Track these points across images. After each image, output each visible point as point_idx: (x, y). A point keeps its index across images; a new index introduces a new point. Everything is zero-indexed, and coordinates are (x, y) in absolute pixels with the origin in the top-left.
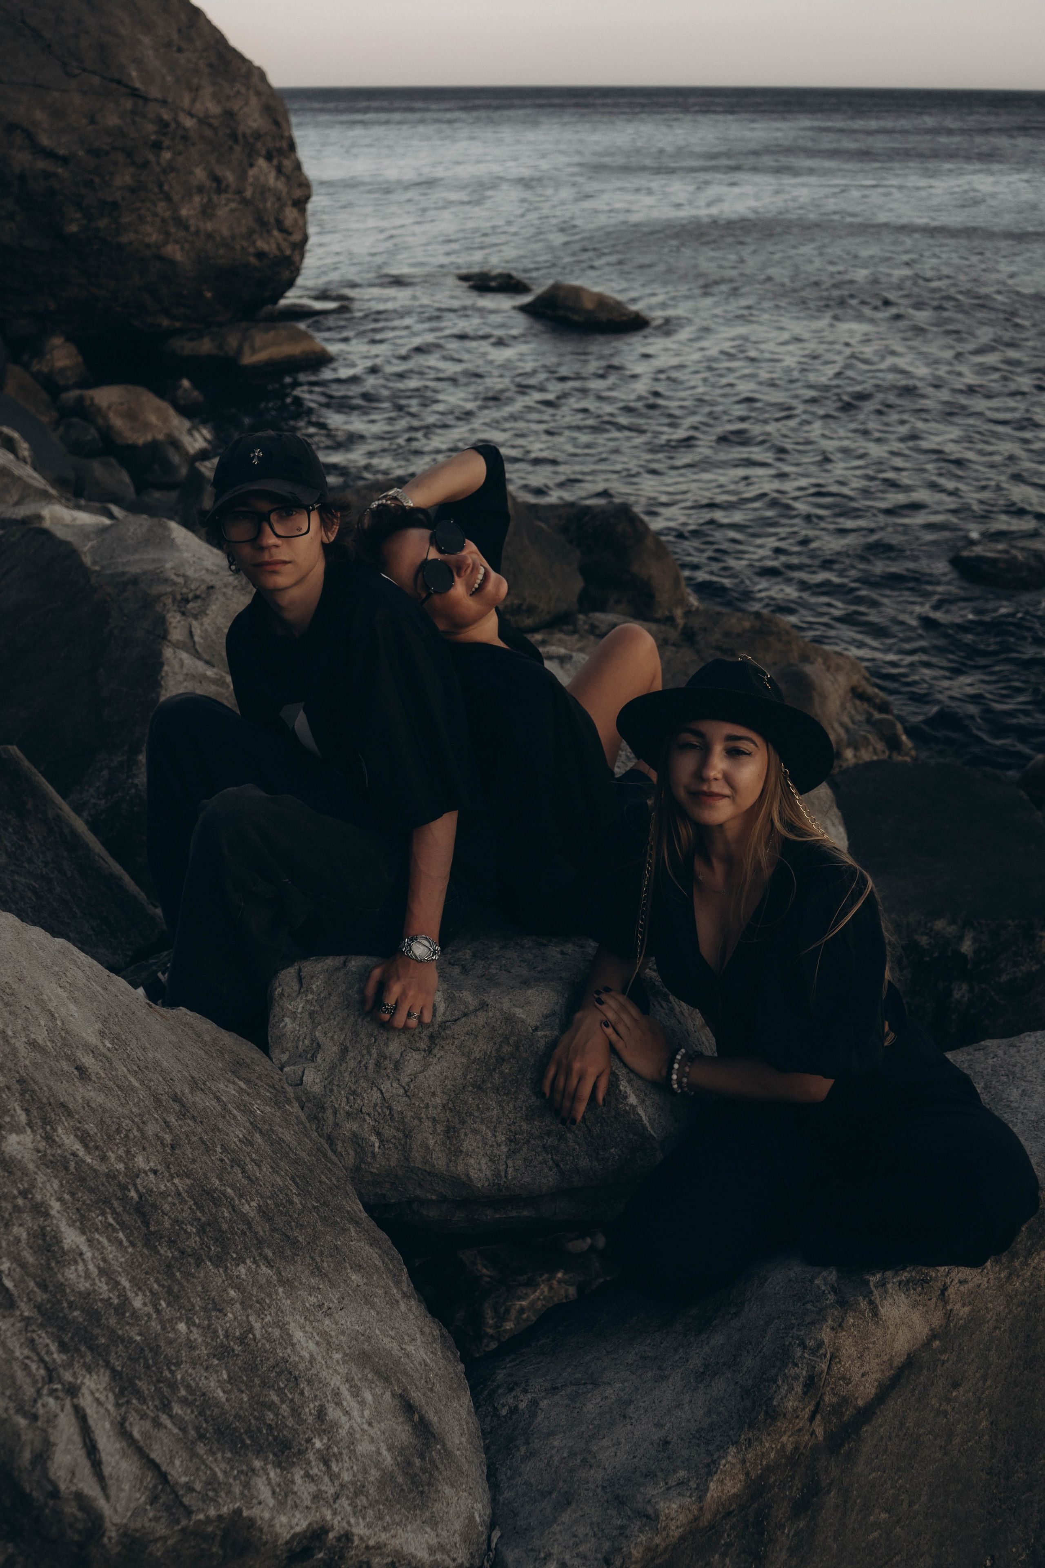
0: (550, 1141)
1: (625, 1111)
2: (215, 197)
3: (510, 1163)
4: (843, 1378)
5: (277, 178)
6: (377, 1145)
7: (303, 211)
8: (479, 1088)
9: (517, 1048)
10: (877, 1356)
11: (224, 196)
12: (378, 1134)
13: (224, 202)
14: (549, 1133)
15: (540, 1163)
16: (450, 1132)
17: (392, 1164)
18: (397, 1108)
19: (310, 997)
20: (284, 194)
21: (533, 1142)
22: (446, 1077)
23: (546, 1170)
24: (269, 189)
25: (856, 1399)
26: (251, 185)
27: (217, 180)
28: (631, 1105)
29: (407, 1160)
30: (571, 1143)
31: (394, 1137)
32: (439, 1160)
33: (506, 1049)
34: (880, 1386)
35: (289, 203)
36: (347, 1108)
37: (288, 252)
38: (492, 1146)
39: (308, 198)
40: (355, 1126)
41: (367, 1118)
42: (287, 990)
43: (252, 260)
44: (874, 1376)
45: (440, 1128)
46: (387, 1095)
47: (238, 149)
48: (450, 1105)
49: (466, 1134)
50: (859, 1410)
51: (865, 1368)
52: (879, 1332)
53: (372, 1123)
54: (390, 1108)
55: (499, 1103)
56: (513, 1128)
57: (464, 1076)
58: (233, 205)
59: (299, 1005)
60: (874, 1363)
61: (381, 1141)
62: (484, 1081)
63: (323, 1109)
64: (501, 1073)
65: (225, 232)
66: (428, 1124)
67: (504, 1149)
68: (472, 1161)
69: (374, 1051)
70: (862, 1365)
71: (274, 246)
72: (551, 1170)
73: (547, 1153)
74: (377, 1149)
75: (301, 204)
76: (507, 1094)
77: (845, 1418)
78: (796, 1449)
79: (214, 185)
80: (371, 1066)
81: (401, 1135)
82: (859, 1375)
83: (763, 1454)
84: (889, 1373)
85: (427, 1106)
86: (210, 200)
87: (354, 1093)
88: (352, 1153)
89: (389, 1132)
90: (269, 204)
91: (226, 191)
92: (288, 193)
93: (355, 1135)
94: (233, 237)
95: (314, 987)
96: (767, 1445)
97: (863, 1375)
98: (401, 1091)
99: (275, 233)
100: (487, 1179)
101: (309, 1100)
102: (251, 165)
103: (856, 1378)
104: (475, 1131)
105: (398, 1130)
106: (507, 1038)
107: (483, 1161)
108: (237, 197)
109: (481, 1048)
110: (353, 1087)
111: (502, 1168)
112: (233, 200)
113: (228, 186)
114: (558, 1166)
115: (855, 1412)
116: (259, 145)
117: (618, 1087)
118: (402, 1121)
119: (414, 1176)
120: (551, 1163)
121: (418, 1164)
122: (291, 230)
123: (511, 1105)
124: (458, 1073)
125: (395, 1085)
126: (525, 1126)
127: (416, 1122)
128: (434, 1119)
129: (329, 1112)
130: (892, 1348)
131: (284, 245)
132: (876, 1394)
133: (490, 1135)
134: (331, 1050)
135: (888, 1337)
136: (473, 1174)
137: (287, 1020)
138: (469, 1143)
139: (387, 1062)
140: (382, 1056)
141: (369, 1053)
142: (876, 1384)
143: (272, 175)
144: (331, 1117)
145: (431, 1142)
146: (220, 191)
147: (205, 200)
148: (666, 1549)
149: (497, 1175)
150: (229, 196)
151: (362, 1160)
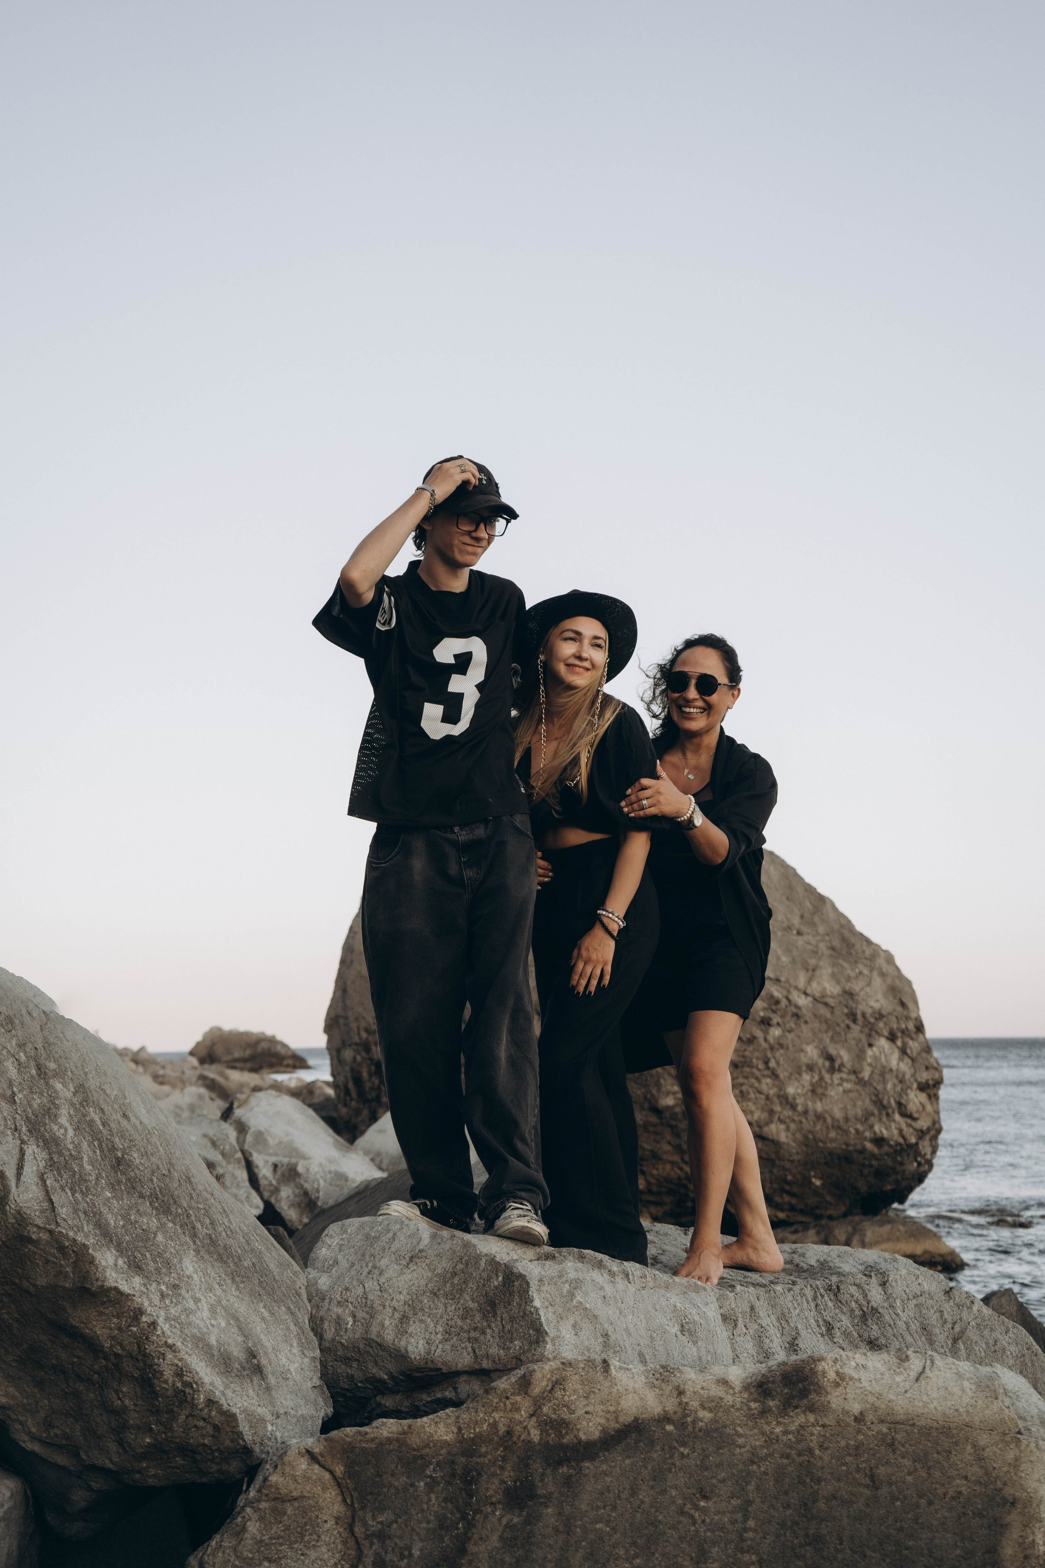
0: (473, 1334)
1: (530, 1311)
2: (827, 1077)
3: (440, 1346)
4: (568, 1408)
5: (901, 1059)
6: (350, 1323)
7: (934, 1097)
8: (435, 1294)
9: (467, 1265)
10: (602, 1403)
11: (837, 1076)
12: (354, 1317)
13: (836, 1082)
14: (475, 1329)
15: (463, 1348)
16: (404, 1319)
17: (356, 1336)
18: (371, 1297)
19: (344, 1236)
20: (908, 1076)
21: (462, 1334)
22: (413, 1284)
23: (465, 1354)
24: (891, 1070)
25: (579, 1430)
26: (870, 1065)
27: (830, 1058)
28: (535, 1307)
29: (366, 1333)
30: (488, 1336)
31: (363, 1318)
32: (389, 1336)
33: (460, 1266)
34: (604, 1431)
35: (915, 1086)
36: (339, 1299)
37: (913, 1140)
38: (431, 1333)
39: (938, 1083)
40: (340, 1311)
41: (350, 1305)
42: (331, 1232)
43: (869, 1145)
44: (598, 1420)
45: (397, 1315)
46: (367, 1290)
47: (856, 1028)
48: (410, 1302)
49: (414, 1322)
50: (580, 1441)
51: (590, 1408)
52: (607, 1384)
53: (352, 1309)
54: (366, 1299)
55: (445, 1305)
56: (450, 1323)
57: (427, 1285)
58: (847, 1086)
59: (336, 1241)
60: (599, 1408)
61: (354, 1321)
62: (439, 1290)
63: (324, 1299)
64: (452, 1283)
65: (838, 1114)
66: (389, 1310)
67: (440, 1336)
68: (413, 1340)
69: (370, 1265)
70: (587, 1405)
71: (896, 1132)
72: (468, 1354)
73: (469, 1342)
74: (349, 1326)
75: (931, 1088)
76: (452, 1299)
77: (565, 1441)
78: (509, 1433)
79: (827, 1064)
80: (365, 1273)
81: (368, 1317)
82: (583, 1411)
83: (477, 1422)
84: (614, 1426)
85: (392, 1300)
86: (821, 1079)
87: (347, 1289)
88: (333, 1330)
89: (360, 1315)
90: (889, 1086)
91: (840, 1070)
92: (914, 1075)
93: (338, 1317)
94: (847, 1119)
95: (349, 1231)
96: (481, 1415)
97: (587, 1413)
98: (378, 1288)
99: (897, 1117)
100: (420, 1355)
101: (317, 1295)
102: (870, 1045)
103: (580, 1412)
104: (422, 1321)
105: (368, 1313)
106: (461, 1259)
107: (421, 1342)
108: (853, 1077)
109: (444, 1265)
110: (348, 1285)
111: (433, 1348)
112: (847, 1081)
113: (842, 1065)
114: (474, 1352)
115: (575, 1441)
116: (881, 1024)
117: (528, 1292)
118: (372, 1307)
119: (371, 1350)
120: (470, 1350)
121: (373, 1336)
122: (916, 1115)
123: (453, 1307)
124: (423, 1283)
125: (375, 1283)
126: (459, 1323)
127: (381, 1308)
128: (395, 1308)
129: (327, 1301)
130: (619, 1404)
131: (907, 1131)
132: (600, 1438)
133: (432, 1325)
134: (344, 1264)
135: (615, 1390)
136: (410, 1348)
137: (324, 1249)
138: (414, 1328)
139: (376, 1271)
140: (374, 1267)
141: (367, 1266)
142: (600, 1428)
143: (896, 1055)
144: (327, 1305)
145: (387, 1323)
146: (832, 1070)
147: (817, 1077)
148: (373, 1440)
149: (429, 1353)
150: (844, 1076)
151: (338, 1335)
